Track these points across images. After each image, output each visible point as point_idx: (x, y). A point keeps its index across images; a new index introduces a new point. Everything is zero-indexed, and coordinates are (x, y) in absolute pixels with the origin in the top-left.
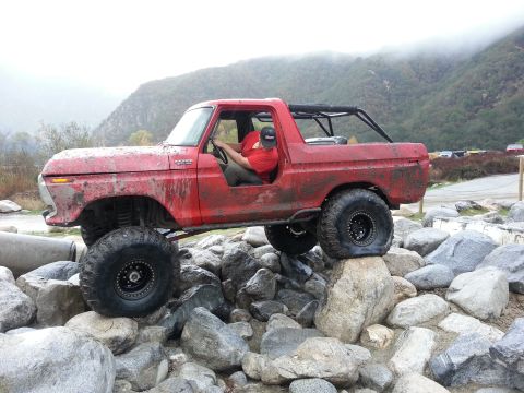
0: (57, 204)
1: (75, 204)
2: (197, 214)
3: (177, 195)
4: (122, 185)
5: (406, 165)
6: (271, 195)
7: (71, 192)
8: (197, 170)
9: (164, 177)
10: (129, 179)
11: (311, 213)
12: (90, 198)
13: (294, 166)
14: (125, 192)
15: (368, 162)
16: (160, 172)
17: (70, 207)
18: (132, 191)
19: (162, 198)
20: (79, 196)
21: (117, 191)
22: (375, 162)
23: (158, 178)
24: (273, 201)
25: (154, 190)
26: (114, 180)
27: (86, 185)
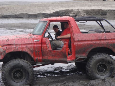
1: (3, 54)
7: (2, 50)
8: (41, 43)
9: (30, 46)
10: (19, 46)
11: (83, 59)
12: (7, 52)
13: (76, 41)
14: (18, 50)
16: (29, 44)
18: (20, 50)
20: (4, 51)
21: (15, 50)
25: (26, 50)
26: (15, 46)
27: (6, 48)
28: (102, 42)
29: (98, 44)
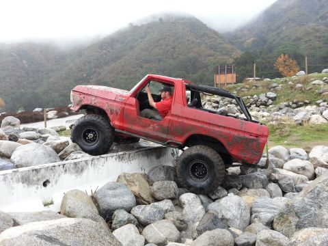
2: (121, 125)
3: (115, 112)
4: (95, 102)
5: (247, 136)
6: (156, 127)
7: (79, 99)
8: (125, 104)
9: (111, 103)
10: (99, 100)
12: (83, 103)
13: (172, 115)
15: (219, 126)
16: (110, 100)
17: (77, 105)
18: (98, 105)
19: (109, 113)
20: (81, 101)
21: (93, 103)
22: (224, 127)
23: (109, 102)
24: (157, 130)
25: (105, 108)
26: (93, 99)
27: (84, 97)
28: (211, 128)
29: (205, 130)
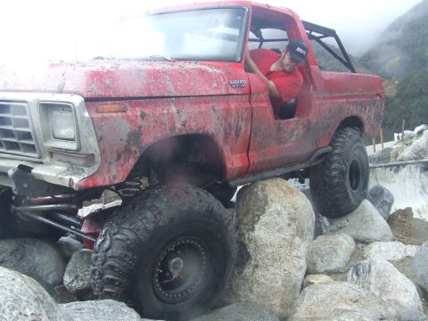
0: (103, 152)
1: (127, 151)
3: (233, 132)
4: (183, 119)
8: (250, 96)
9: (222, 105)
14: (188, 129)
16: (218, 98)
17: (119, 156)
18: (194, 127)
19: (220, 138)
21: (178, 127)
23: (217, 107)
26: (174, 109)
27: (143, 116)
